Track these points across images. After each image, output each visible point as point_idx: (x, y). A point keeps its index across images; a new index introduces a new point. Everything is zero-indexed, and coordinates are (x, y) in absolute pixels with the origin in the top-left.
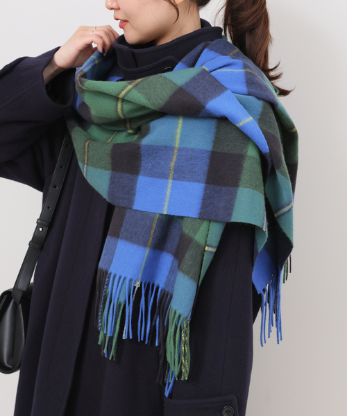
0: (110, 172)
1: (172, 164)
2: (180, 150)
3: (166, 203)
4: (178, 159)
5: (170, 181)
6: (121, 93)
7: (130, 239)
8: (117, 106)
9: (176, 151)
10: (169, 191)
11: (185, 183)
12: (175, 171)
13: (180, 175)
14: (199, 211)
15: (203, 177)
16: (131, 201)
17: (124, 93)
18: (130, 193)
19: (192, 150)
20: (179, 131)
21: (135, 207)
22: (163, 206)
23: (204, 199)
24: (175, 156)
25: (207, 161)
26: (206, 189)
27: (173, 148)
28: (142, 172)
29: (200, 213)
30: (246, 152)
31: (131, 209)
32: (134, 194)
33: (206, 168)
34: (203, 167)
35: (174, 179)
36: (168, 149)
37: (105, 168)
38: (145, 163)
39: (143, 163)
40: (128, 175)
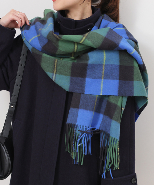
0: (70, 77)
1: (103, 72)
2: (106, 65)
3: (102, 90)
4: (105, 70)
5: (103, 80)
6: (81, 41)
7: (85, 108)
8: (75, 47)
9: (104, 66)
10: (102, 84)
11: (110, 80)
12: (105, 75)
13: (107, 76)
14: (118, 92)
15: (118, 77)
16: (83, 90)
17: (82, 41)
18: (82, 86)
19: (112, 65)
20: (105, 57)
21: (86, 93)
22: (100, 91)
23: (119, 87)
24: (104, 69)
25: (118, 70)
26: (119, 82)
27: (103, 65)
28: (87, 76)
29: (118, 93)
30: (134, 65)
31: (83, 94)
32: (84, 87)
33: (118, 73)
34: (117, 72)
35: (104, 79)
36: (100, 65)
37: (67, 75)
38: (89, 72)
39: (88, 72)
40: (80, 78)
